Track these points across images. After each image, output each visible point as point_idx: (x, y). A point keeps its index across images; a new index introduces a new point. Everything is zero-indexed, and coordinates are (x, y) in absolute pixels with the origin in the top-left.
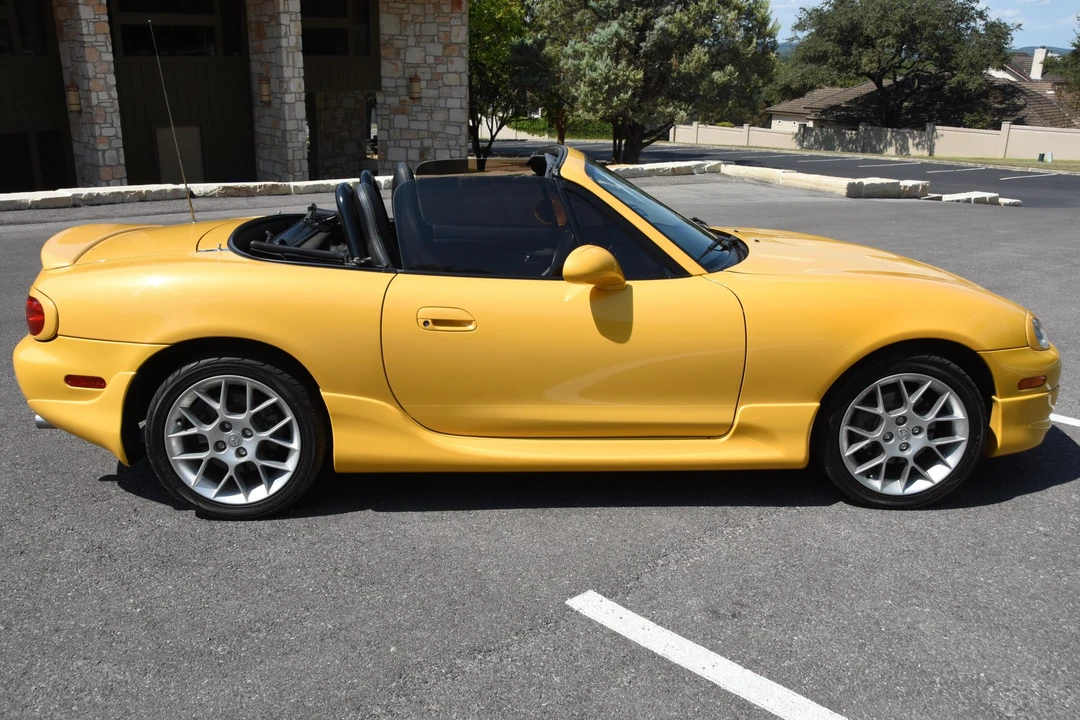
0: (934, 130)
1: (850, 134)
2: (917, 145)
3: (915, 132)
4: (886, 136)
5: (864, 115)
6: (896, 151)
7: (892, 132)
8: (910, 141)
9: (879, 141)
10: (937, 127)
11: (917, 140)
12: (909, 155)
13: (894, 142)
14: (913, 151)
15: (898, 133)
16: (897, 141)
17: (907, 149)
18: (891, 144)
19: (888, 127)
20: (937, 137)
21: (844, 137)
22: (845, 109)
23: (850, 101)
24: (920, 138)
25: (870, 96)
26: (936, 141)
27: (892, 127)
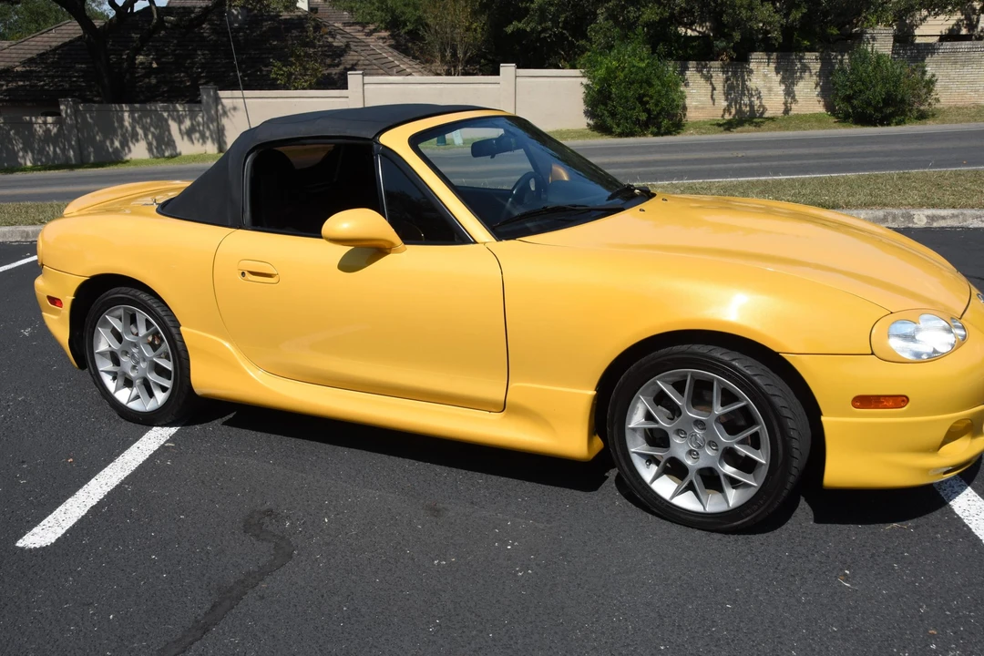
0: (217, 100)
1: (43, 124)
2: (189, 133)
3: (179, 107)
4: (121, 120)
5: (67, 86)
6: (150, 150)
7: (132, 112)
8: (173, 126)
9: (110, 132)
10: (222, 94)
11: (187, 123)
12: (175, 156)
13: (140, 131)
14: (184, 147)
15: (145, 113)
16: (146, 131)
17: (171, 143)
18: (135, 137)
19: (120, 102)
20: (225, 113)
21: (32, 133)
22: (22, 76)
23: (31, 61)
24: (193, 118)
25: (68, 48)
26: (225, 121)
27: (130, 101)
